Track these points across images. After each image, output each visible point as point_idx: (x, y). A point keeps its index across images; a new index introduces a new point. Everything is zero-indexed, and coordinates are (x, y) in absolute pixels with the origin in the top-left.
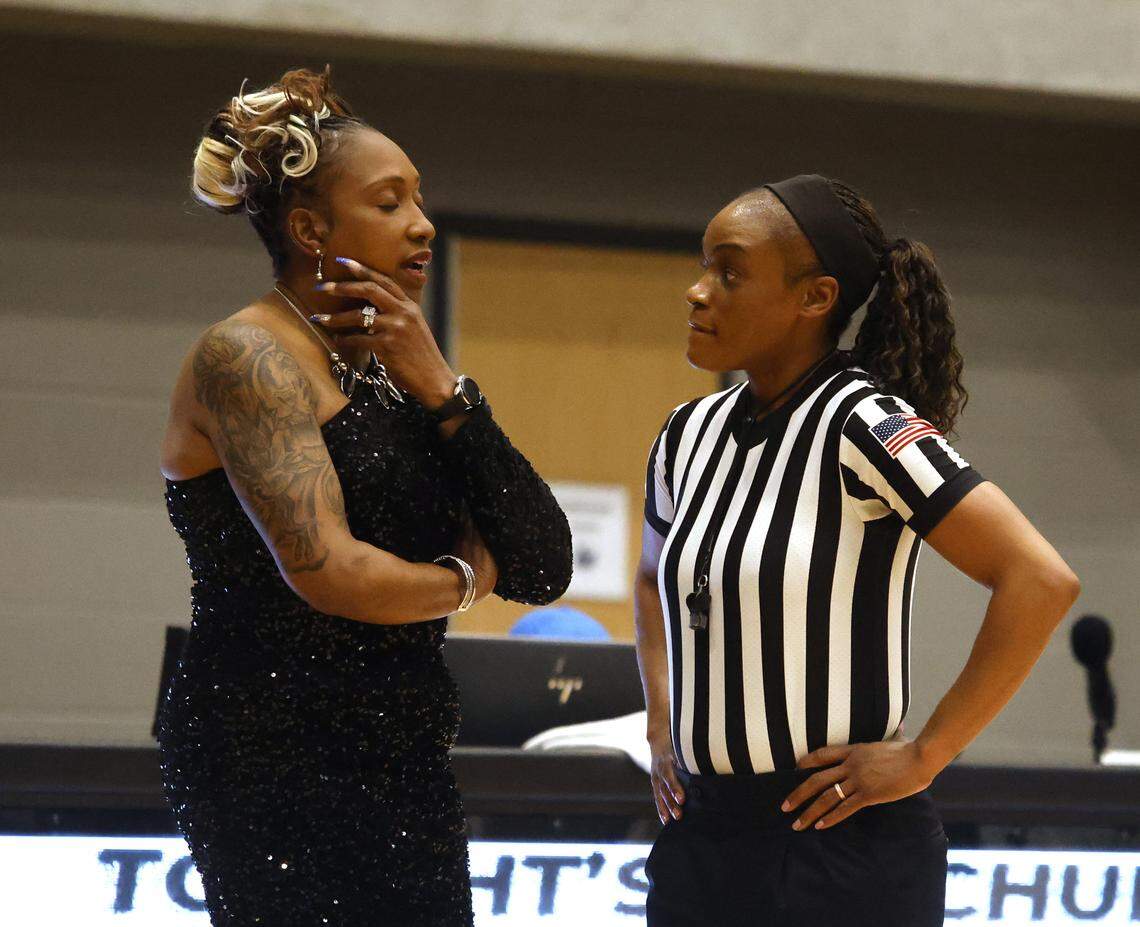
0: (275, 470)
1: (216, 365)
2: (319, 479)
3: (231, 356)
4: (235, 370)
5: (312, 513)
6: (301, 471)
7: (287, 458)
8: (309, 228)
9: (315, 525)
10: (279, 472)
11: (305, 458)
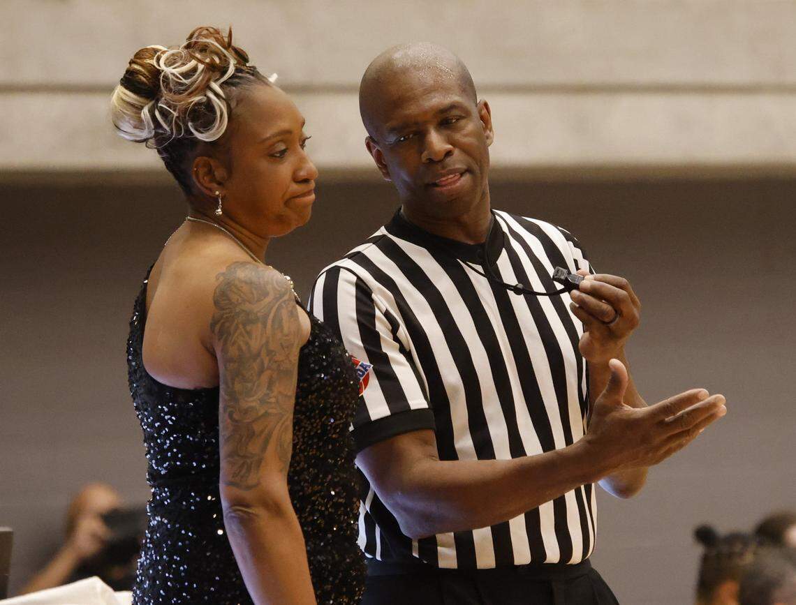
0: (252, 401)
1: (240, 303)
2: (280, 424)
3: (256, 299)
4: (255, 311)
5: (264, 449)
6: (270, 411)
7: (265, 395)
8: (210, 172)
9: (261, 459)
10: (253, 404)
11: (277, 402)
